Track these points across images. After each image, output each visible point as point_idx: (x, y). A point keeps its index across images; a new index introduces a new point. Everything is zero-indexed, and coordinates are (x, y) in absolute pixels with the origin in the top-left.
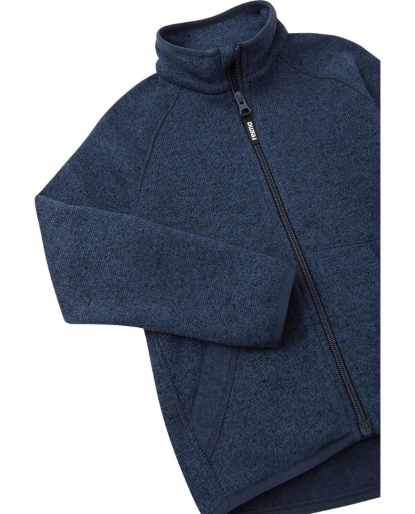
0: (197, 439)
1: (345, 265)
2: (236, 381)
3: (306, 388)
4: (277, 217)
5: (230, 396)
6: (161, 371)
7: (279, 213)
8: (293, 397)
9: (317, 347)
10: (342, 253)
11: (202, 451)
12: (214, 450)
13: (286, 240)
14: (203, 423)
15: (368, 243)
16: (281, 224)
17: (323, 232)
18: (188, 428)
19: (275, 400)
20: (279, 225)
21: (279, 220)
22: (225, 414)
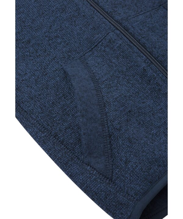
0: (95, 169)
1: (152, 24)
2: (108, 114)
3: (161, 109)
4: (92, 8)
5: (108, 127)
6: (43, 135)
7: (91, 5)
8: (154, 118)
9: (157, 79)
10: (147, 17)
11: (103, 176)
12: (113, 172)
13: (104, 20)
14: (95, 156)
15: (161, 6)
16: (96, 11)
17: (128, 9)
18: (85, 165)
19: (142, 123)
20: (95, 12)
21: (94, 9)
22: (110, 142)
